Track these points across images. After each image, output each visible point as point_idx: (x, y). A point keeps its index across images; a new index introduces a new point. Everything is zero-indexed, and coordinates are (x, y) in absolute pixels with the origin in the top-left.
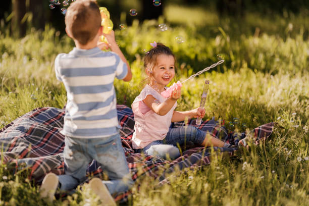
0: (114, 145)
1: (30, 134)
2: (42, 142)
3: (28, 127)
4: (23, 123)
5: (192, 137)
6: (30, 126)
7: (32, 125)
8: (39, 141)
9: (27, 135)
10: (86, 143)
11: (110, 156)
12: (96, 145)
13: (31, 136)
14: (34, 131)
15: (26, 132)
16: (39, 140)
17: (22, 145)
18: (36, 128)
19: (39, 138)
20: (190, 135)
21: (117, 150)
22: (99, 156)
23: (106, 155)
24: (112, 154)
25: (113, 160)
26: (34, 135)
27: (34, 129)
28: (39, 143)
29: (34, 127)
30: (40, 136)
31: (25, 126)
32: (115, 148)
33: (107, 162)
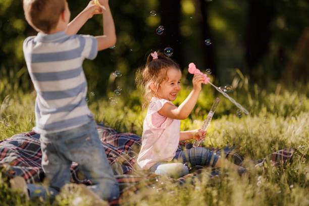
0: (88, 140)
1: (24, 148)
2: (36, 157)
3: (21, 141)
4: (17, 138)
5: (203, 159)
6: (23, 141)
7: (26, 140)
8: (33, 156)
9: (20, 149)
10: (56, 140)
11: (85, 153)
12: (67, 140)
13: (24, 150)
14: (28, 145)
15: (20, 147)
16: (33, 154)
17: (13, 156)
18: (31, 142)
19: (33, 152)
20: (201, 157)
21: (93, 146)
22: (72, 153)
23: (80, 152)
24: (87, 150)
25: (89, 157)
26: (27, 149)
27: (28, 143)
28: (33, 157)
29: (28, 142)
30: (35, 151)
31: (18, 141)
32: (90, 144)
33: (82, 160)
